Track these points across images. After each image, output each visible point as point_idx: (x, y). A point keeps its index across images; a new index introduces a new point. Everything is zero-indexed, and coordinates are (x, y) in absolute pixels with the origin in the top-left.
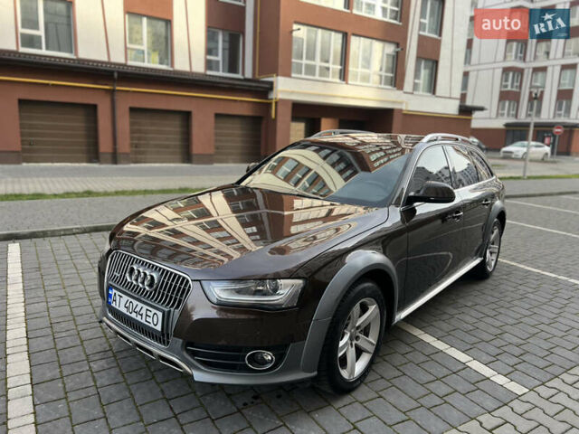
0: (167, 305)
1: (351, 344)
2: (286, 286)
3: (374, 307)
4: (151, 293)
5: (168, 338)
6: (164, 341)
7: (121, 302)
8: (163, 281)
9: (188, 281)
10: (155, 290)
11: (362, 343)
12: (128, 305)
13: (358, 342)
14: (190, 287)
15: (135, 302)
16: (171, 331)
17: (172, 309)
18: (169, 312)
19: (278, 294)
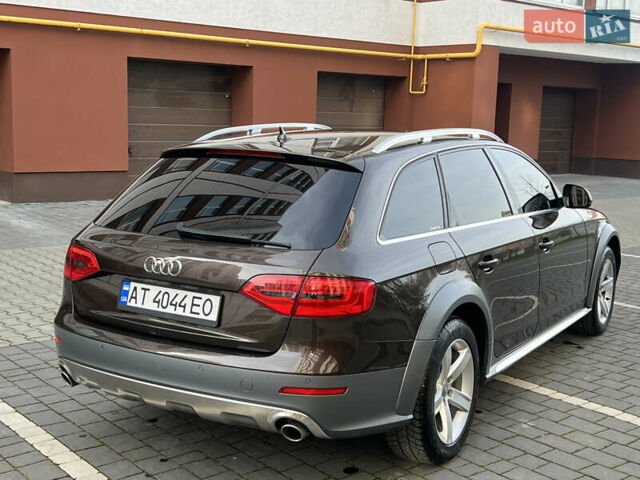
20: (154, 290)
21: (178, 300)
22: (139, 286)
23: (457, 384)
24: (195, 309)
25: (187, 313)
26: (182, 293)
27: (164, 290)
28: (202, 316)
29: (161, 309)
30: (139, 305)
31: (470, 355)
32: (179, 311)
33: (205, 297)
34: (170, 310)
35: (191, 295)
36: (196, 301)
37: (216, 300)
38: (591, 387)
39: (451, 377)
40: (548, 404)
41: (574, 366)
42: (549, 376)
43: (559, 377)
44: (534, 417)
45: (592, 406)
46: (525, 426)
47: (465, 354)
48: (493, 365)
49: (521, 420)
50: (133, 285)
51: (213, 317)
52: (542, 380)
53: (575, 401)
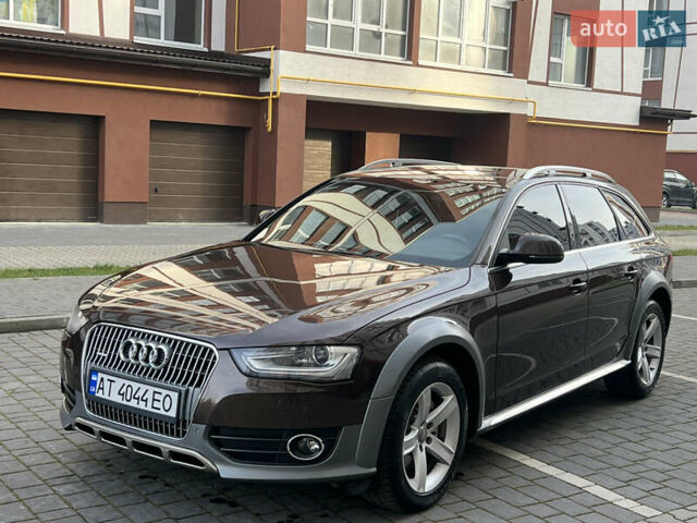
0: (185, 383)
1: (421, 447)
2: (337, 355)
3: (450, 398)
4: (159, 371)
5: (184, 426)
6: (178, 431)
7: (112, 389)
8: (176, 356)
9: (211, 351)
10: (166, 368)
11: (435, 447)
12: (124, 390)
13: (430, 446)
14: (215, 358)
15: (135, 385)
16: (190, 415)
17: (191, 388)
18: (187, 391)
19: (327, 365)
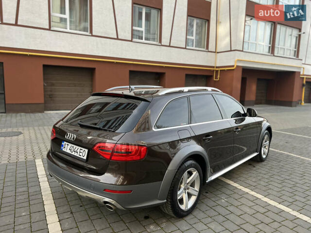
20: (70, 145)
21: (76, 150)
22: (67, 143)
23: (193, 185)
24: (81, 154)
25: (78, 156)
26: (77, 147)
27: (73, 145)
28: (82, 157)
29: (71, 153)
30: (65, 151)
31: (198, 174)
32: (76, 154)
33: (84, 149)
34: (73, 153)
35: (80, 148)
36: (81, 151)
37: (87, 151)
38: (255, 184)
39: (189, 183)
40: (235, 191)
41: (250, 174)
42: (239, 178)
43: (242, 179)
44: (228, 196)
45: (253, 193)
46: (223, 201)
47: (195, 173)
48: (210, 177)
49: (222, 198)
50: (65, 142)
51: (85, 158)
52: (236, 180)
53: (247, 190)
